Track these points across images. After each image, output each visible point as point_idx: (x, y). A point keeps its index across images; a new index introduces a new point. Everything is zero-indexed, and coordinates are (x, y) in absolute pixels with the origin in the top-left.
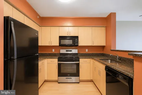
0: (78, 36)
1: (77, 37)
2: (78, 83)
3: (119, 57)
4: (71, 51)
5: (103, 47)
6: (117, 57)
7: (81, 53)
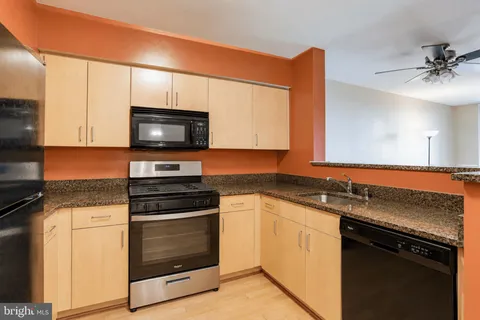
0: (207, 113)
1: (205, 116)
2: (216, 290)
3: (353, 184)
4: (176, 168)
5: (280, 155)
6: (347, 184)
7: (212, 177)
